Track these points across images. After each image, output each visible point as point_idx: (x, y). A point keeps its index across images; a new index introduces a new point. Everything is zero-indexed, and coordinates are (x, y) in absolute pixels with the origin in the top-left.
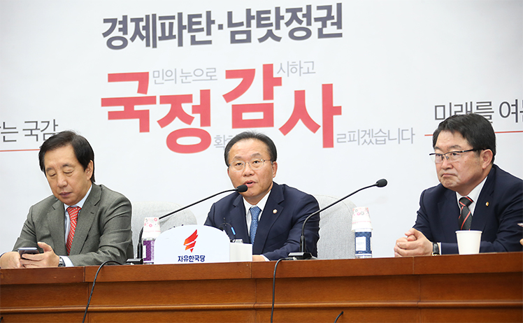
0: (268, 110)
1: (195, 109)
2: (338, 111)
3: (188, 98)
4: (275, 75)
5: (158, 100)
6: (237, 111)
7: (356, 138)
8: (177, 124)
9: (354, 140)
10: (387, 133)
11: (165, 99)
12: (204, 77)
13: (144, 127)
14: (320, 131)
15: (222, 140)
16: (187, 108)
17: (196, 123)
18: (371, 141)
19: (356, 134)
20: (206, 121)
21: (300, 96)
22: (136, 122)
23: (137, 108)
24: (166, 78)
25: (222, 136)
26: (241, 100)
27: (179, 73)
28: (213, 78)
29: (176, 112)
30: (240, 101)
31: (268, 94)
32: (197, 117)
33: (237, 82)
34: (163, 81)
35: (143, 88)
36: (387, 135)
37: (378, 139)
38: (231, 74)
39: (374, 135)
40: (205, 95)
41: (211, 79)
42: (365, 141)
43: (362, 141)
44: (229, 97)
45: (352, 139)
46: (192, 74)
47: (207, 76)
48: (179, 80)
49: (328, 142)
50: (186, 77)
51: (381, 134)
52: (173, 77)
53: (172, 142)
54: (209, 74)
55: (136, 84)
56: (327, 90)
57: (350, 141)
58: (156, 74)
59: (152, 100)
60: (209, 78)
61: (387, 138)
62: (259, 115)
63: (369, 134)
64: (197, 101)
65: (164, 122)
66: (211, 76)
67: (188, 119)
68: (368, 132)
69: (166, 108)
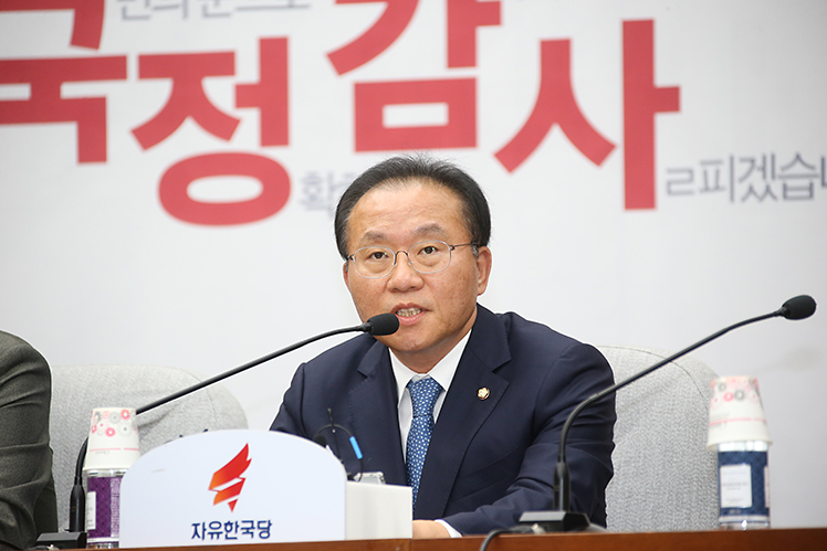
0: (461, 98)
1: (243, 95)
2: (670, 99)
3: (222, 63)
5: (133, 67)
6: (370, 100)
7: (724, 180)
8: (191, 140)
9: (717, 188)
10: (818, 165)
11: (152, 66)
13: (92, 148)
14: (616, 161)
15: (325, 186)
16: (220, 92)
17: (247, 138)
18: (768, 190)
19: (725, 170)
20: (276, 131)
21: (556, 56)
22: (65, 134)
23: (70, 90)
25: (323, 174)
29: (187, 104)
30: (377, 70)
31: (461, 49)
32: (250, 119)
33: (369, 14)
34: (147, 12)
36: (818, 171)
37: (791, 183)
39: (778, 171)
40: (274, 53)
41: (291, 6)
42: (751, 190)
43: (741, 189)
44: (345, 59)
45: (711, 183)
48: (195, 7)
49: (640, 192)
51: (798, 169)
53: (174, 192)
55: (65, 19)
56: (638, 39)
57: (706, 189)
59: (113, 68)
60: (285, 2)
61: (817, 182)
62: (435, 114)
63: (763, 169)
64: (248, 70)
65: (150, 134)
67: (222, 125)
68: (759, 163)
69: (158, 92)
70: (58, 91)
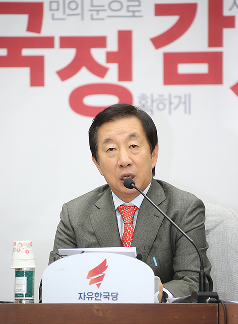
1: (111, 57)
3: (101, 42)
4: (227, 13)
5: (57, 43)
6: (171, 61)
8: (85, 77)
11: (67, 42)
12: (124, 12)
13: (37, 80)
15: (150, 101)
16: (99, 55)
17: (112, 76)
20: (126, 73)
22: (24, 73)
23: (27, 52)
24: (68, 12)
25: (149, 95)
26: (178, 46)
27: (87, 6)
28: (137, 14)
29: (83, 60)
30: (175, 47)
31: (216, 38)
32: (114, 68)
33: (171, 21)
34: (65, 17)
35: (35, 24)
38: (162, 10)
40: (125, 38)
41: (134, 16)
44: (159, 42)
46: (107, 8)
47: (129, 11)
48: (87, 15)
50: (98, 11)
52: (79, 11)
53: (77, 102)
54: (131, 9)
55: (24, 19)
58: (55, 6)
59: (48, 43)
60: (131, 14)
62: (202, 69)
64: (113, 46)
65: (66, 74)
66: (134, 12)
67: (100, 71)
69: (70, 55)
70: (21, 53)
